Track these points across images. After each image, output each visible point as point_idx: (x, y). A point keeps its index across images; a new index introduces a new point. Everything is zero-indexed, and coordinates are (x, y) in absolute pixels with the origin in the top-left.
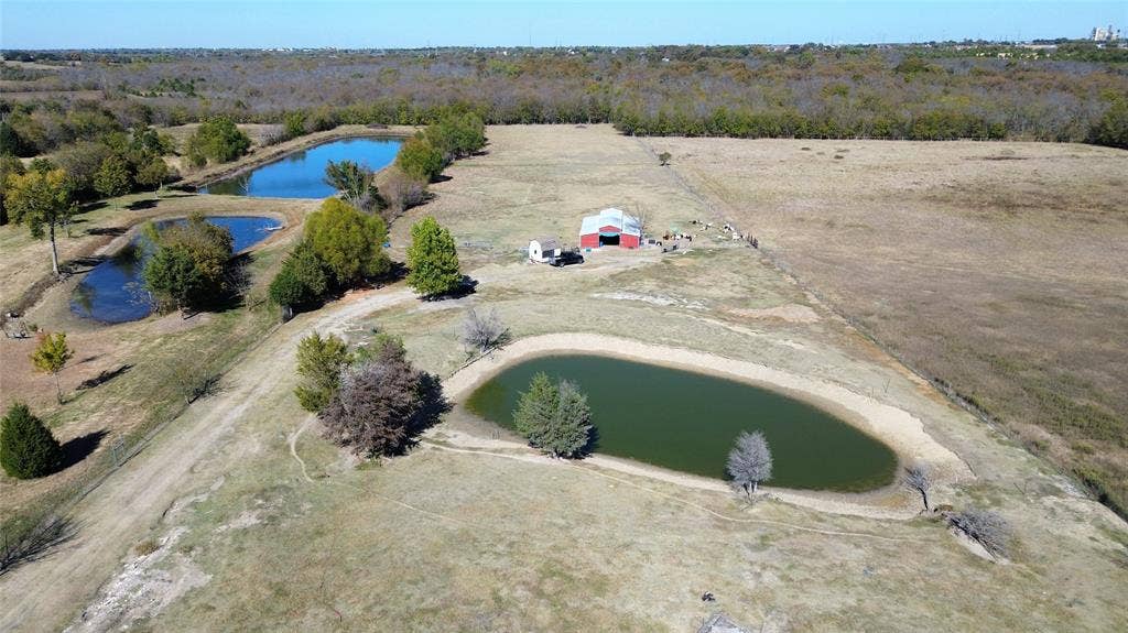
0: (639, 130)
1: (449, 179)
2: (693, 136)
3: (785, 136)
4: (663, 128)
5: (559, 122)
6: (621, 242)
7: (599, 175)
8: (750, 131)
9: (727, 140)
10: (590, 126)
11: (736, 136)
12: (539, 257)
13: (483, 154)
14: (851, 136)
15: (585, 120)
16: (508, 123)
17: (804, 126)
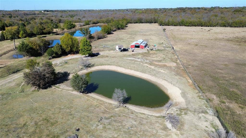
0: (163, 24)
1: (113, 34)
2: (176, 26)
3: (198, 26)
4: (169, 24)
5: (146, 23)
6: (140, 47)
7: (147, 34)
8: (190, 25)
9: (184, 27)
10: (153, 24)
11: (186, 26)
12: (118, 49)
13: (124, 29)
14: (215, 26)
15: (152, 23)
16: (135, 23)
17: (203, 24)
